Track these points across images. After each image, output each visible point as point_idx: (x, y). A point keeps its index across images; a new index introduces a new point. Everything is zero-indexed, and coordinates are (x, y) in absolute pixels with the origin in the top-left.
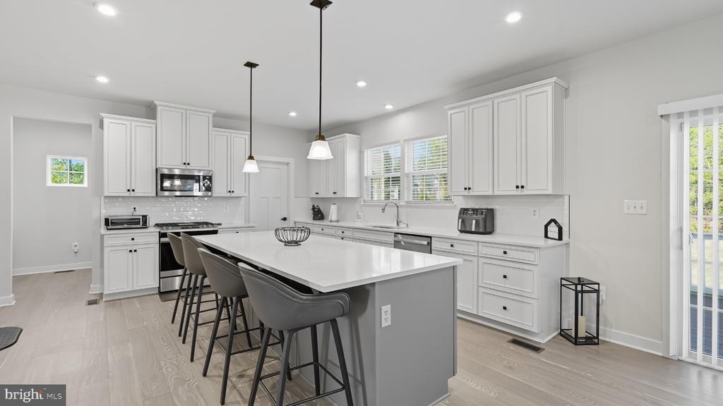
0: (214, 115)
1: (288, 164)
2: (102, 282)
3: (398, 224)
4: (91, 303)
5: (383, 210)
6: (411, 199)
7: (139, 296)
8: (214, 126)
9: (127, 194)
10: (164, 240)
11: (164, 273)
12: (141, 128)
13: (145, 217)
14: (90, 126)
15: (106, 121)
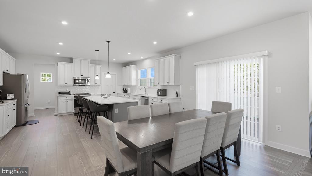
0: (91, 60)
1: (115, 74)
2: (58, 111)
3: (145, 94)
4: (55, 116)
5: (141, 89)
6: (150, 86)
7: (68, 115)
8: (90, 64)
9: (65, 85)
10: (75, 98)
11: (75, 108)
12: (69, 65)
13: (70, 92)
14: (54, 65)
15: (59, 64)
